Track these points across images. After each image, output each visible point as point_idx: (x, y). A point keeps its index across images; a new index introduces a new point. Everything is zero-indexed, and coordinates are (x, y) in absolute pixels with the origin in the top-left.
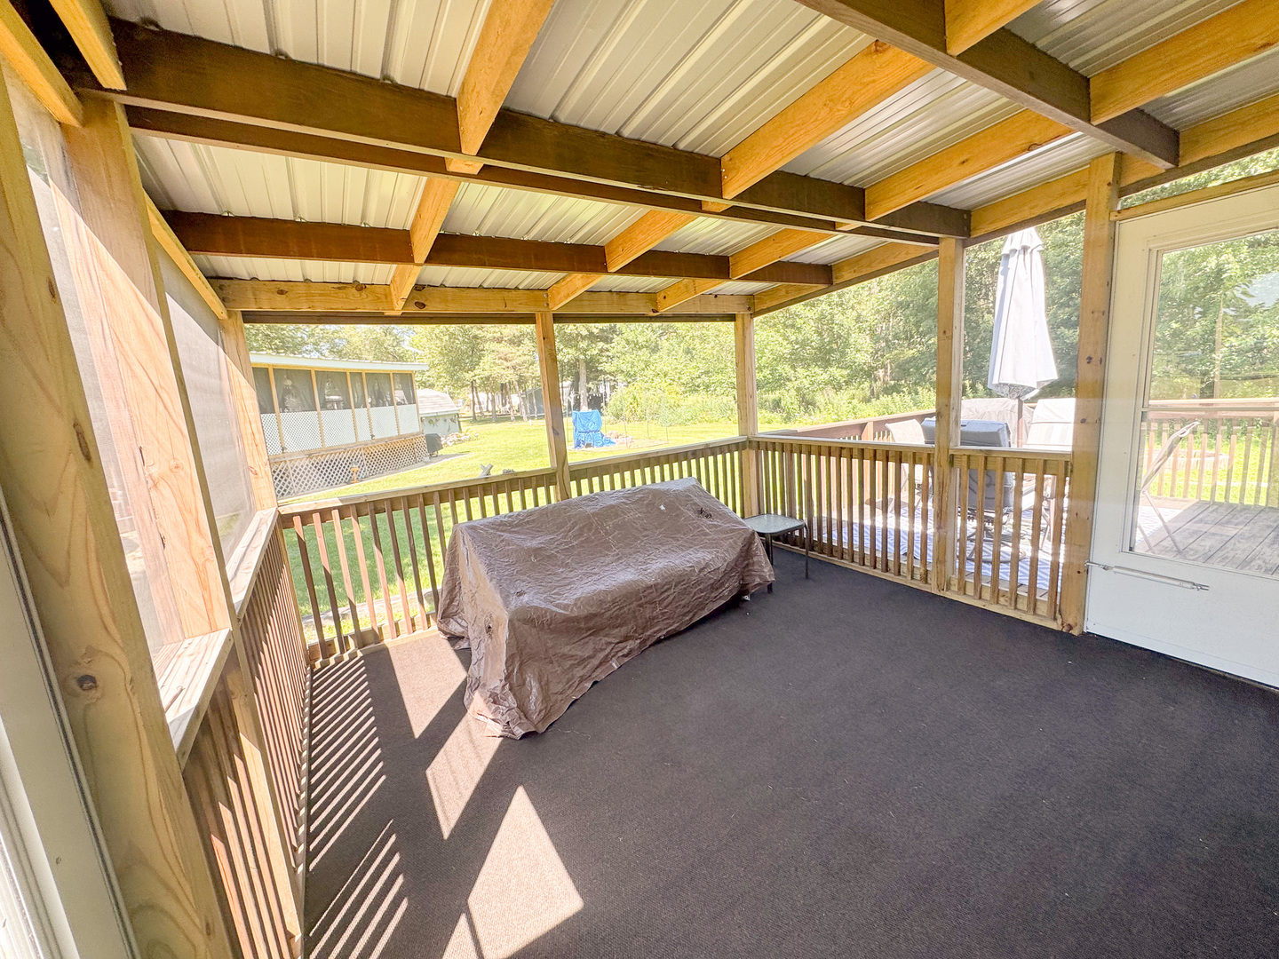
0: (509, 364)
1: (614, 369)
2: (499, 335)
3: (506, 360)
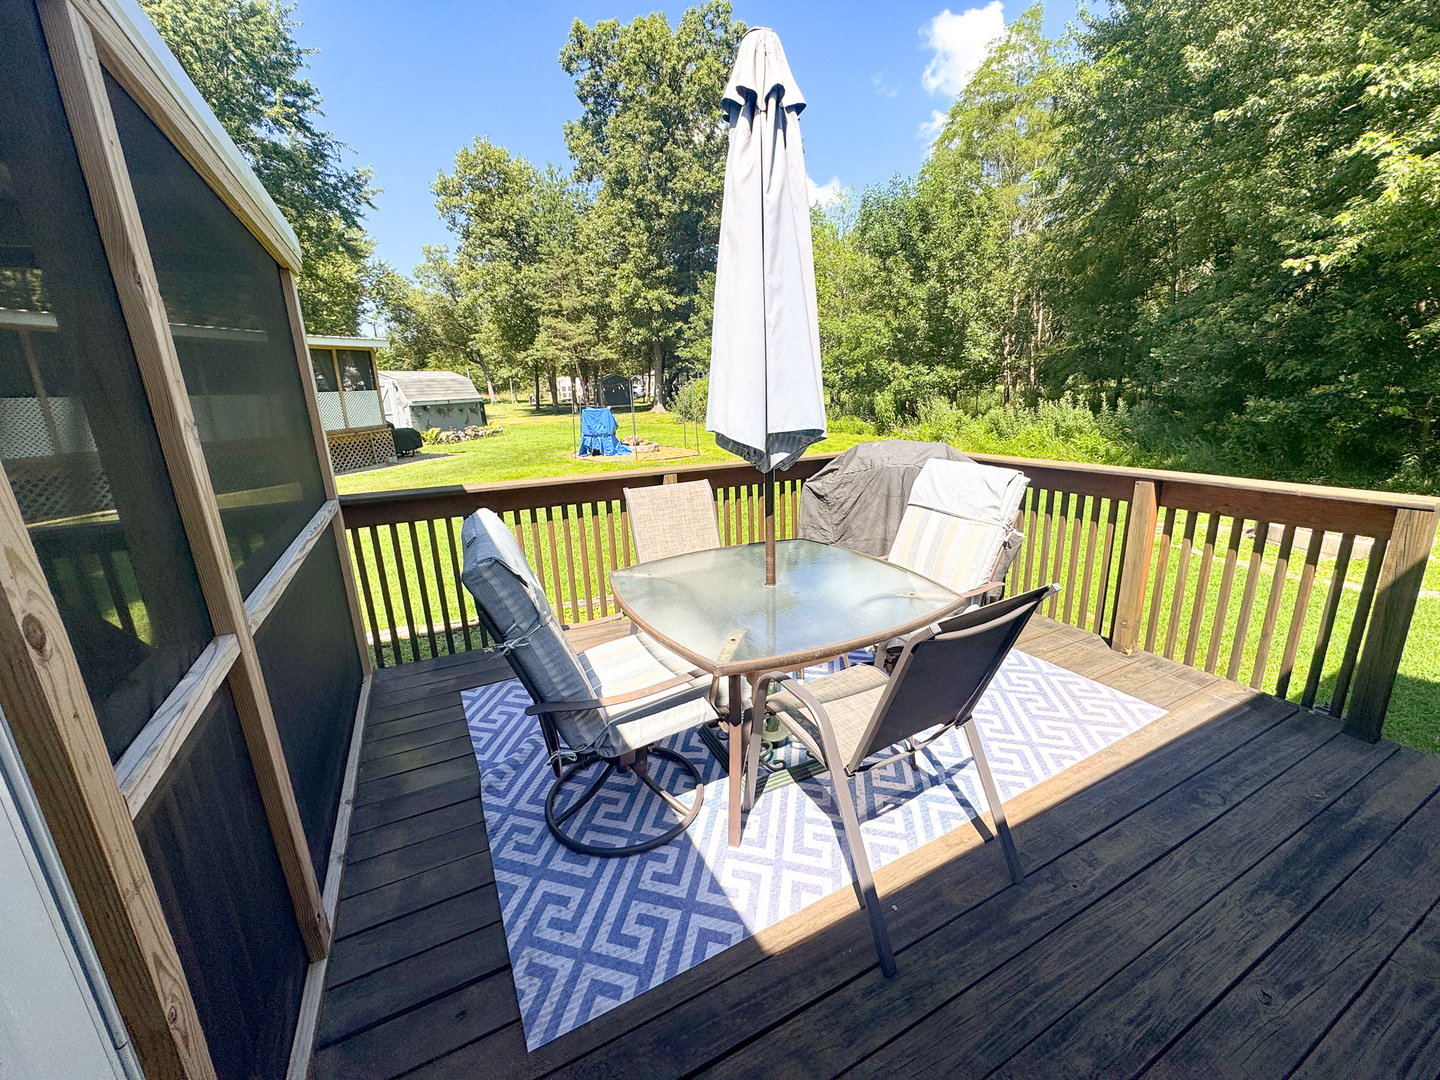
0: (567, 344)
1: (689, 355)
2: (556, 307)
3: (564, 338)
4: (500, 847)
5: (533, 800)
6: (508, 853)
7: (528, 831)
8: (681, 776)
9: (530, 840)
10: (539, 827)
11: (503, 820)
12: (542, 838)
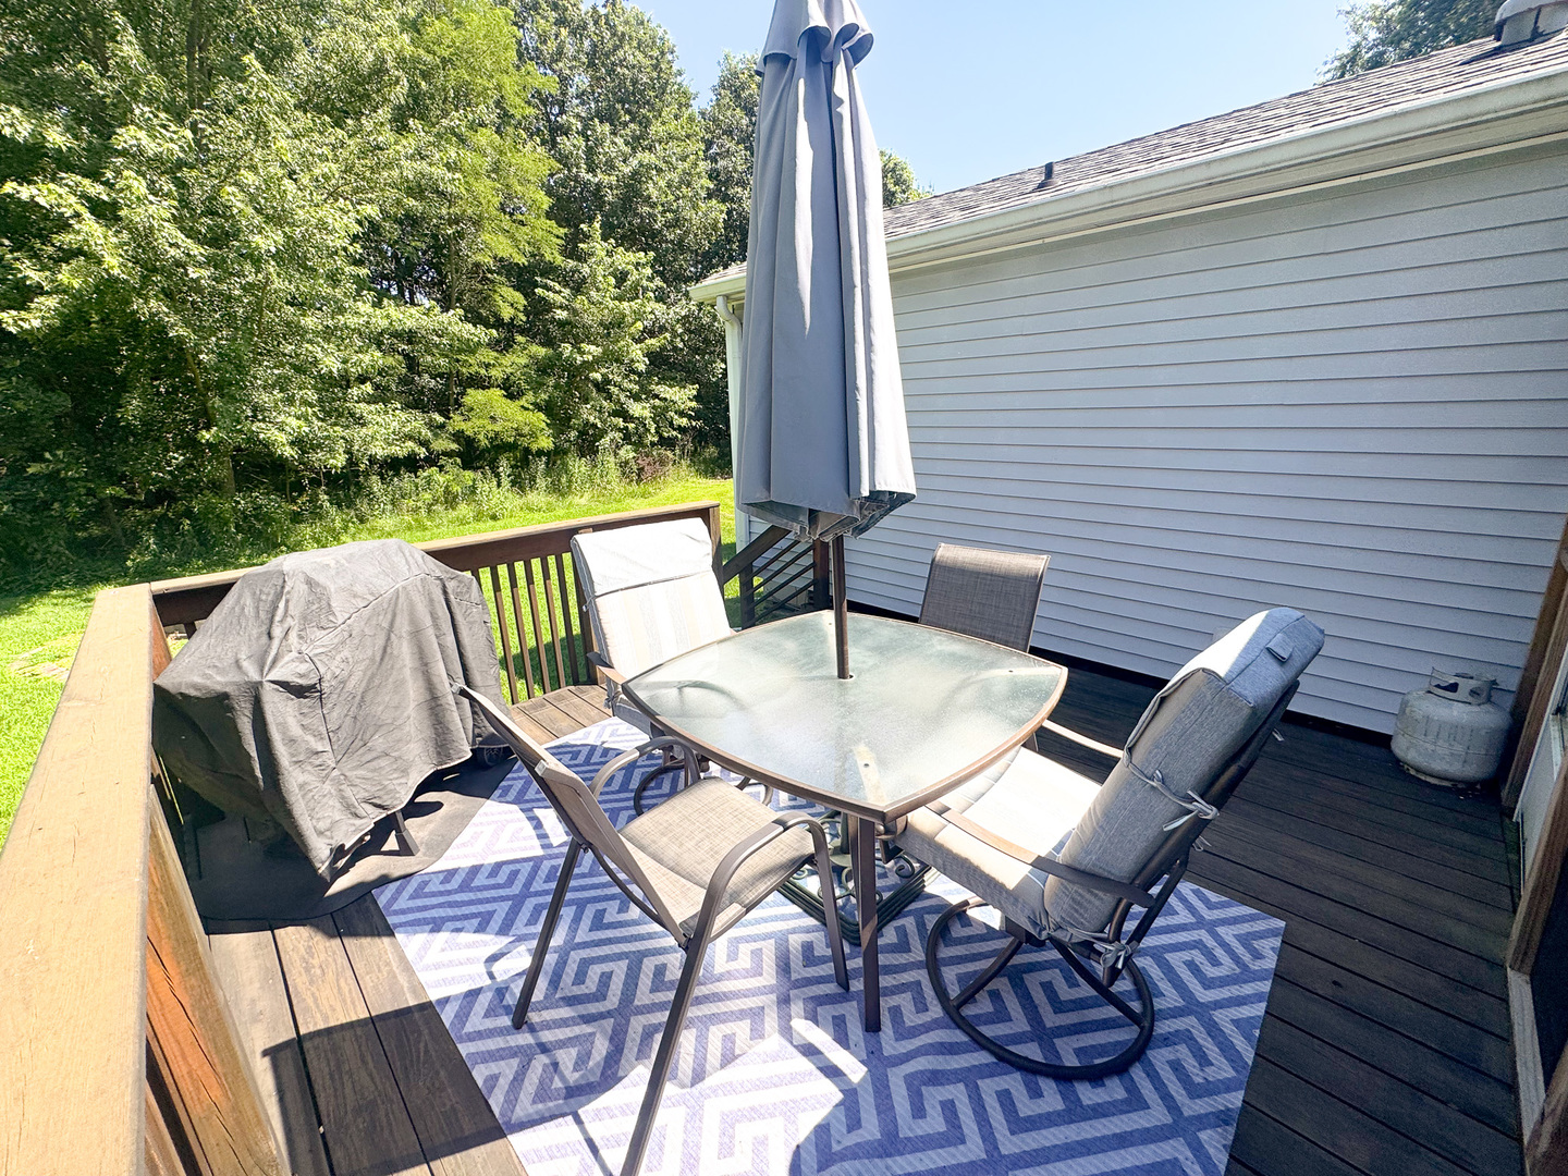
4: (1228, 1086)
5: (1135, 1102)
6: (1222, 1070)
7: (1176, 1067)
8: (954, 935)
9: (1183, 1052)
10: (1159, 1057)
11: (1202, 1121)
12: (1167, 1040)
